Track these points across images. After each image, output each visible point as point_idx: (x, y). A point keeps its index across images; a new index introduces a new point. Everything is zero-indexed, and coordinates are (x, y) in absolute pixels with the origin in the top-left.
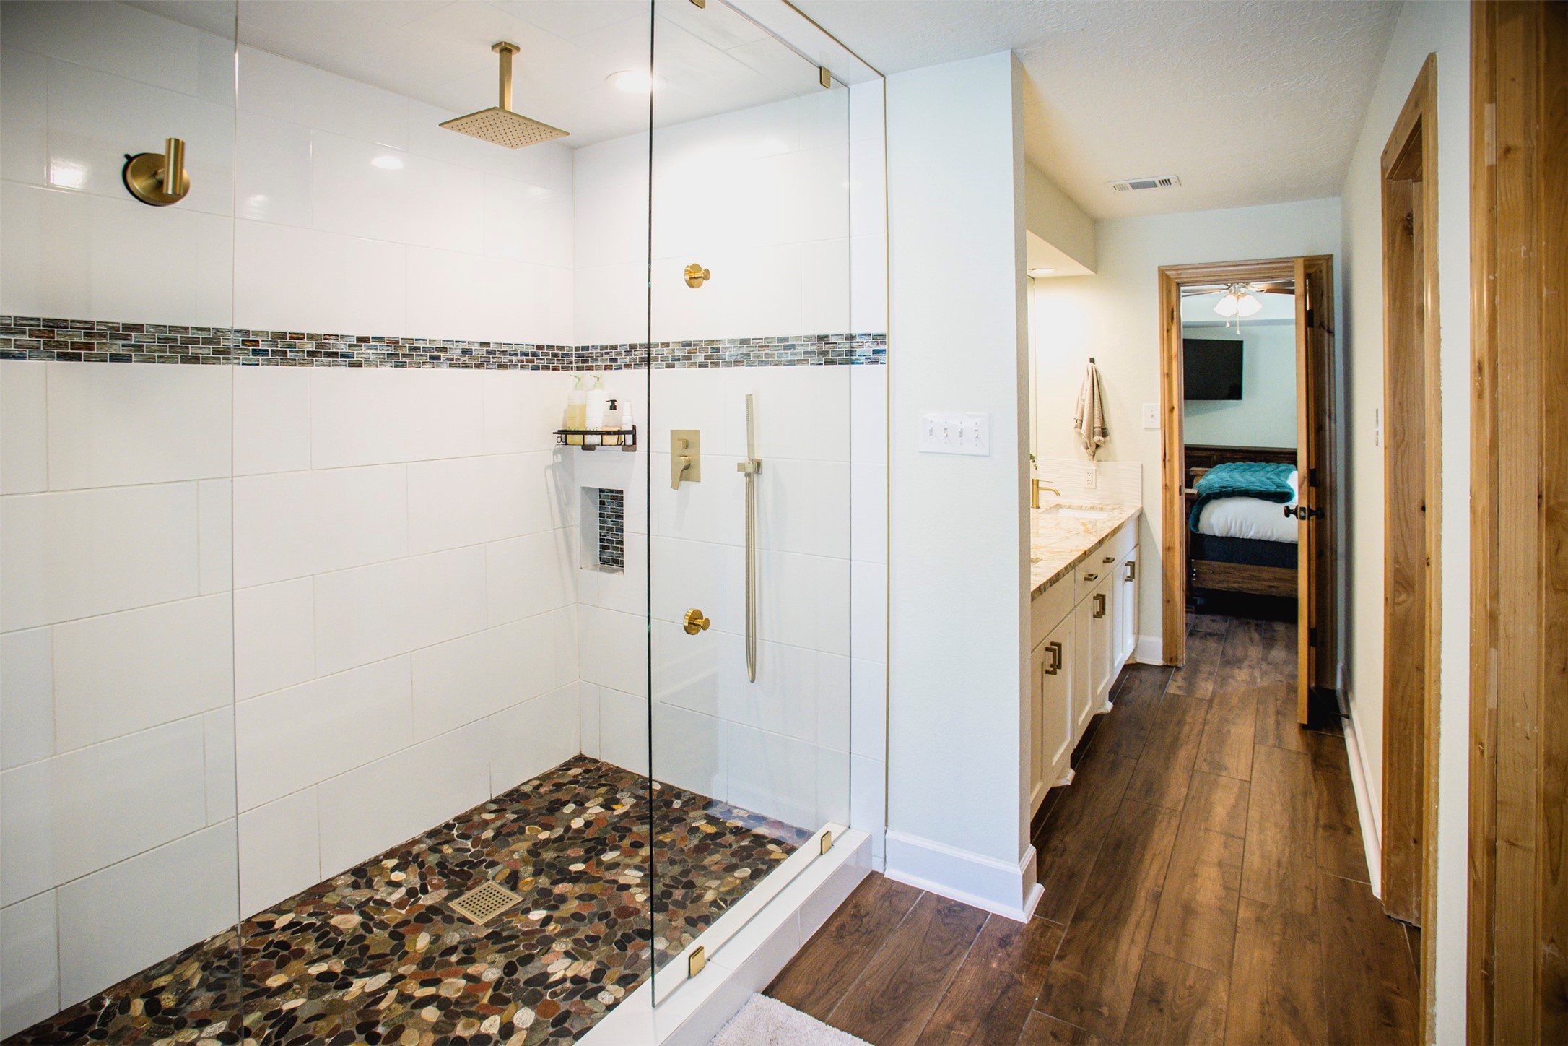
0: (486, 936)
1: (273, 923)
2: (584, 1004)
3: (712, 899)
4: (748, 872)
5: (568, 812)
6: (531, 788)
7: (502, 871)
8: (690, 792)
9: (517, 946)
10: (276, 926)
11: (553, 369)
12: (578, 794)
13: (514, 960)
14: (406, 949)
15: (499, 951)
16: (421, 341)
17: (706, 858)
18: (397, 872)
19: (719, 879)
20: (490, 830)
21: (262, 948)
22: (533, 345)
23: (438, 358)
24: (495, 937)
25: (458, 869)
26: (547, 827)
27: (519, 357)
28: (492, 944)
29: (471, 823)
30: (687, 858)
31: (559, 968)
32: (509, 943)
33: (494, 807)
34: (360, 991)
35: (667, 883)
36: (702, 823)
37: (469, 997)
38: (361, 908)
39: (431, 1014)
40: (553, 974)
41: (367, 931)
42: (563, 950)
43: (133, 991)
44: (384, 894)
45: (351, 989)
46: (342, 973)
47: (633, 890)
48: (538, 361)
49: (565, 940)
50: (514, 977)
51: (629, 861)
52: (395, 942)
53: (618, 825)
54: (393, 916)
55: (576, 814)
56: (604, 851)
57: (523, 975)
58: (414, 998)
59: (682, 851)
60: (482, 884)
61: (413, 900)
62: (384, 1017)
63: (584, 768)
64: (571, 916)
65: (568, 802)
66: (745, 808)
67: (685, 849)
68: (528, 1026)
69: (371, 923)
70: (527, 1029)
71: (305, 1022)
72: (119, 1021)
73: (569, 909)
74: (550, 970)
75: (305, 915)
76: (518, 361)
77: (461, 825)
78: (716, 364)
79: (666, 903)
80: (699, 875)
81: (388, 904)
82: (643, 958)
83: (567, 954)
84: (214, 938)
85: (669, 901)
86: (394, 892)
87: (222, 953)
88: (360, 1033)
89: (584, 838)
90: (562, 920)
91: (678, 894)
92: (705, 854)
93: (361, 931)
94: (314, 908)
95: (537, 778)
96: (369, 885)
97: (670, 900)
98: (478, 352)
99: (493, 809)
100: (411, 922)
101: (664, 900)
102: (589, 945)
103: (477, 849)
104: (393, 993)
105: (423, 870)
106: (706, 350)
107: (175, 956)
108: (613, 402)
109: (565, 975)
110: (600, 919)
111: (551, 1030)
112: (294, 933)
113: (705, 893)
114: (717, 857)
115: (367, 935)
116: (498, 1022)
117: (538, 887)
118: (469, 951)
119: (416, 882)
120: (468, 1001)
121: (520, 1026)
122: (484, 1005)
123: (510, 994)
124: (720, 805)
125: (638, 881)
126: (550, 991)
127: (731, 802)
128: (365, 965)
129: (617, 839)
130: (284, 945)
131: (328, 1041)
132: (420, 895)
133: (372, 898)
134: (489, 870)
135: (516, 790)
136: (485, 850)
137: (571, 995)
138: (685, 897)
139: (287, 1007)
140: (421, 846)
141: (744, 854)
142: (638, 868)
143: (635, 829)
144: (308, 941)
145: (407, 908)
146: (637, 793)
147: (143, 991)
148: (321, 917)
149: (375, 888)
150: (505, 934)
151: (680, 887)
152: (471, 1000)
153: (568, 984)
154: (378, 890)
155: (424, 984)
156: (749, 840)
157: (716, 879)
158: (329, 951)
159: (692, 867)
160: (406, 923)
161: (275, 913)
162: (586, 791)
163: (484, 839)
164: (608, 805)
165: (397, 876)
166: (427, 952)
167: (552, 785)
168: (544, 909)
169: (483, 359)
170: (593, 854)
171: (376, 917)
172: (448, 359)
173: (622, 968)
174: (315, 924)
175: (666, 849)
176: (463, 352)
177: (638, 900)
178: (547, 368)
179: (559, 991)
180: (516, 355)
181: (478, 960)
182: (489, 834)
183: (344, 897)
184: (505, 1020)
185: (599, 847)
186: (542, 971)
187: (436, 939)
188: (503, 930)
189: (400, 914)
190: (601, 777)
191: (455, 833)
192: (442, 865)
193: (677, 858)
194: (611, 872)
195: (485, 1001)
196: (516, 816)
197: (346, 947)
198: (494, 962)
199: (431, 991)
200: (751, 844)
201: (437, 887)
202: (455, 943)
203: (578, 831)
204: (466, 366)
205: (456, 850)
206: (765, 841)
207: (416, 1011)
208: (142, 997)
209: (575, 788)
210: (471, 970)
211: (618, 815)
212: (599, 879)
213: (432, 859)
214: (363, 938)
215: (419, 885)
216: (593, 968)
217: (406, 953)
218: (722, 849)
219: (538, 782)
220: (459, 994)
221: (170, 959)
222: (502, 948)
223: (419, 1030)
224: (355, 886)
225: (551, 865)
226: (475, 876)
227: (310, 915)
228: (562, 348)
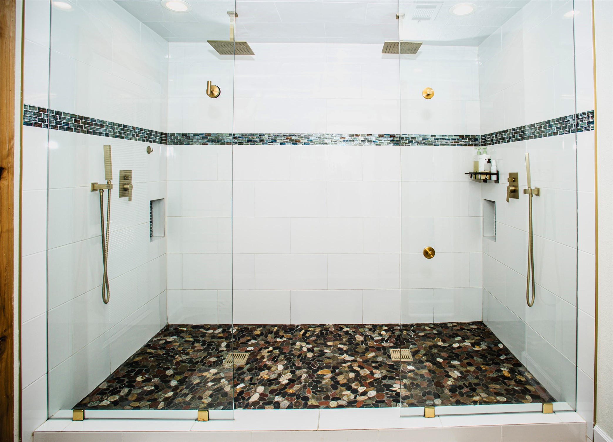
0: (390, 364)
1: (343, 328)
2: (392, 402)
3: (476, 400)
4: (504, 400)
5: (456, 340)
6: (452, 325)
7: (415, 348)
8: (514, 355)
9: (394, 372)
10: (343, 330)
11: (469, 146)
12: (467, 335)
13: (388, 376)
14: (365, 354)
15: (387, 371)
16: (404, 135)
17: (492, 384)
18: (384, 332)
19: (488, 395)
20: (424, 333)
21: (335, 333)
22: (458, 135)
23: (412, 142)
24: (391, 366)
25: (402, 340)
26: (444, 341)
27: (451, 141)
28: (388, 368)
29: (420, 328)
30: (484, 380)
31: (397, 387)
32: (393, 370)
33: (432, 326)
34: (343, 358)
35: (466, 384)
36: (506, 370)
37: (366, 377)
38: (366, 336)
39: (352, 375)
40: (394, 387)
41: (361, 344)
42: (405, 383)
43: (305, 328)
44: (375, 336)
45: (342, 356)
46: (345, 351)
47: (450, 379)
48: (461, 142)
49: (409, 380)
50: (383, 381)
51: (460, 368)
52: (365, 351)
53: (470, 353)
54: (371, 343)
55: (459, 342)
56: (454, 360)
57: (385, 382)
58: (353, 368)
59: (485, 376)
60: (406, 349)
61: (381, 342)
62: (341, 368)
63: (478, 327)
64: (420, 374)
65: (460, 336)
66: (532, 374)
67: (488, 376)
68: (370, 396)
69: (364, 342)
70: (369, 397)
71: (325, 357)
72: (297, 333)
73: (422, 372)
74: (394, 386)
75: (351, 331)
76: (450, 142)
77: (416, 327)
78: (523, 139)
79: (457, 390)
80: (482, 389)
81: (374, 339)
82: (426, 403)
83: (405, 385)
84: (328, 325)
85: (458, 390)
86: (378, 337)
87: (327, 330)
88: (332, 368)
89: (453, 351)
90: (416, 374)
91: (465, 390)
92: (494, 382)
93: (360, 343)
94: (355, 330)
95: (457, 323)
96: (374, 332)
97: (460, 390)
98: (430, 139)
99: (431, 326)
100: (374, 348)
101: (457, 389)
102: (415, 387)
103: (414, 337)
104: (349, 363)
105: (392, 335)
106: (519, 132)
107: (318, 325)
108: (489, 160)
109: (397, 390)
110: (428, 381)
111: (374, 402)
112: (345, 334)
113: (476, 396)
114: (498, 386)
115: (360, 345)
116: (364, 390)
117: (421, 359)
118: (380, 365)
119: (387, 337)
120: (363, 378)
121: (368, 395)
122: (367, 382)
123: (376, 384)
124: (522, 367)
125: (456, 377)
126: (387, 391)
127: (528, 368)
128: (351, 352)
129: (464, 358)
130: (340, 336)
131: (325, 365)
132: (384, 342)
133: (371, 335)
134: (411, 346)
135: (445, 324)
136: (416, 339)
137: (391, 396)
138: (466, 393)
139: (325, 351)
140: (398, 327)
141: (512, 392)
142: (461, 373)
143: (475, 358)
144: (346, 338)
145: (377, 343)
146: (490, 346)
147: (306, 329)
148: (354, 333)
149: (375, 333)
150: (395, 367)
151: (469, 388)
152: (365, 379)
153: (394, 393)
154: (375, 334)
155: (359, 366)
156: (520, 388)
157: (487, 394)
158: (348, 343)
159: (482, 384)
160: (373, 347)
161: (346, 326)
162: (471, 335)
163: (419, 335)
164: (473, 345)
165: (383, 333)
166: (369, 358)
167: (460, 328)
168: (415, 367)
169: (432, 142)
170: (450, 359)
171: (367, 341)
172: (416, 142)
173: (416, 401)
174: (351, 334)
175: (480, 372)
176: (423, 139)
177: (448, 383)
178: (466, 145)
179: (389, 393)
180: (449, 140)
181: (379, 369)
182: (422, 334)
183: (365, 331)
184: (367, 390)
185: (455, 357)
186: (392, 384)
187: (376, 356)
188: (396, 366)
189: (374, 344)
190: (481, 333)
191: (412, 328)
192: (399, 336)
193: (480, 377)
194: (450, 368)
195: (368, 382)
196: (437, 332)
197: (352, 345)
198: (382, 373)
199: (358, 369)
200: (520, 391)
201: (391, 342)
202: (379, 361)
203: (454, 348)
204: (425, 145)
205: (407, 334)
206: (528, 393)
207: (349, 372)
208: (305, 330)
209: (468, 332)
210: (374, 371)
211: (474, 350)
212: (443, 368)
213: (398, 333)
214: (359, 345)
215: (387, 339)
216: (407, 395)
217: (364, 355)
218: (504, 385)
219: (456, 324)
220: (365, 375)
221: (317, 325)
222: (389, 370)
223: (345, 377)
224: (370, 330)
225: (432, 355)
226: (405, 345)
227: (353, 331)
228: (475, 136)
